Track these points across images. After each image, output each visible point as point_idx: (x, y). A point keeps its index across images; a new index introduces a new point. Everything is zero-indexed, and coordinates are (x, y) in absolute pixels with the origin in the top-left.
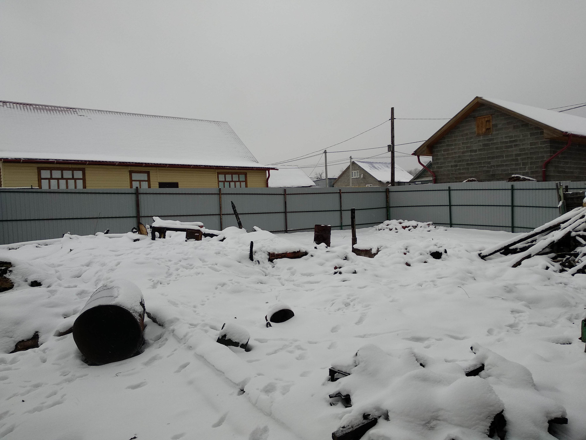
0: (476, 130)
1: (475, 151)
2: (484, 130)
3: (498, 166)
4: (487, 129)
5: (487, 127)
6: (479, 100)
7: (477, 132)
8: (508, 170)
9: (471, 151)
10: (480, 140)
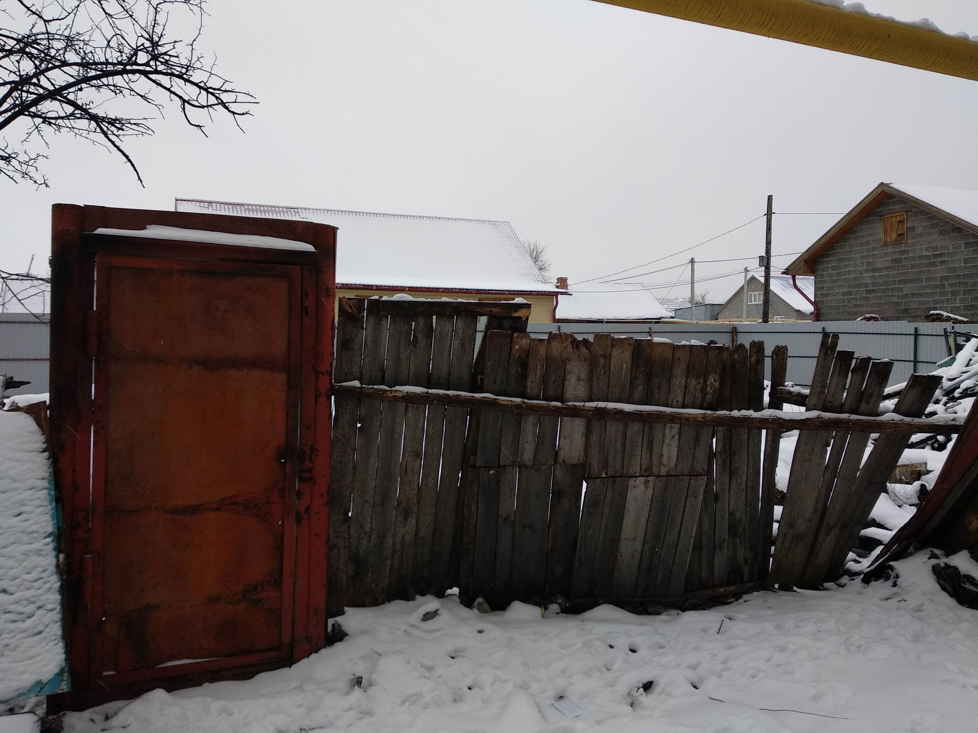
0: (882, 235)
1: (880, 270)
2: (894, 236)
3: (913, 295)
4: (899, 235)
5: (900, 232)
6: (885, 188)
7: (883, 240)
8: (929, 302)
9: (874, 270)
10: (887, 253)
